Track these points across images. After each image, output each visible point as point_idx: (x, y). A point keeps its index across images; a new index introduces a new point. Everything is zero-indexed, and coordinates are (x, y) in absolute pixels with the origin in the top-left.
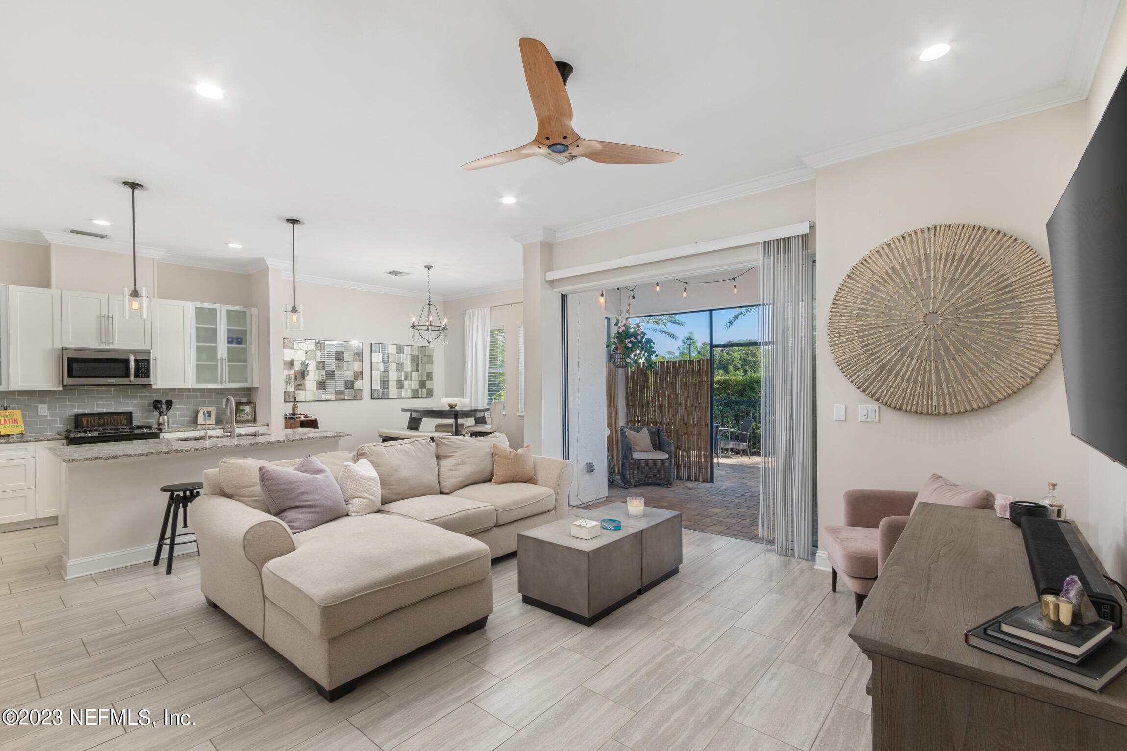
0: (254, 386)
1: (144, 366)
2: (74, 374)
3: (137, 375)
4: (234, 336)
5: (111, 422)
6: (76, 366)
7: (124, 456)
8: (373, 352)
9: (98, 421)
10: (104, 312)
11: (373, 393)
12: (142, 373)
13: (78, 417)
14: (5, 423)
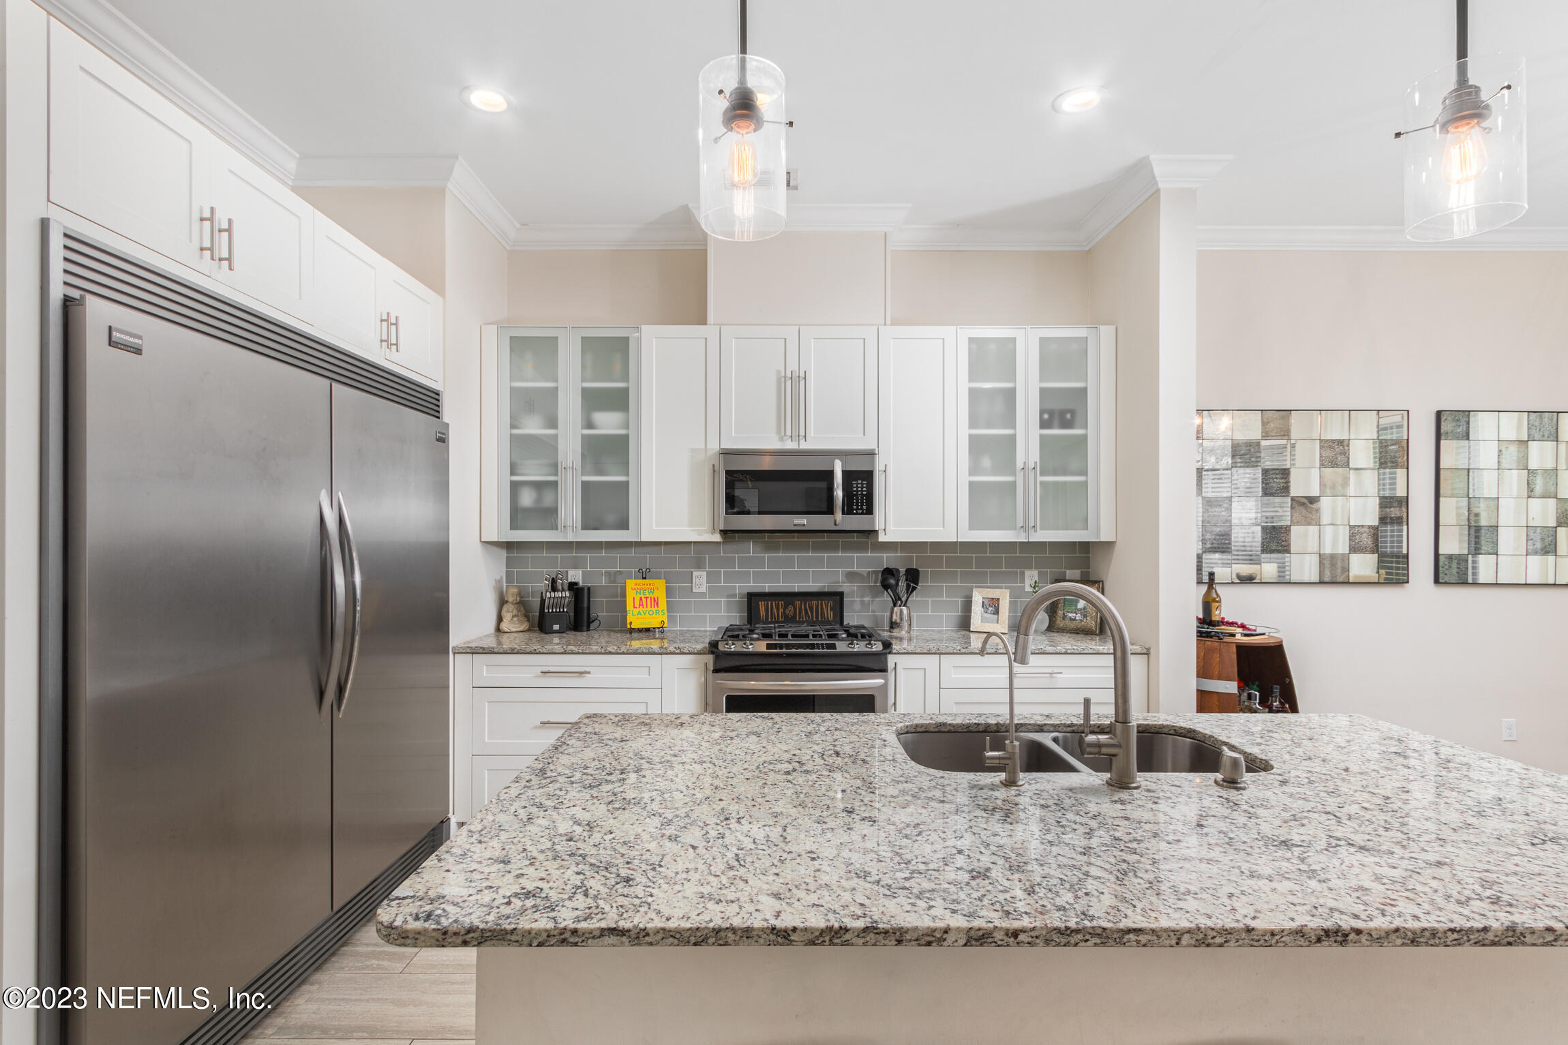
0: (1103, 539)
1: (862, 487)
2: (738, 506)
3: (848, 510)
4: (1057, 405)
5: (806, 613)
6: (740, 488)
7: (613, 939)
8: (1443, 437)
9: (784, 610)
10: (792, 366)
11: (1441, 564)
12: (857, 502)
13: (753, 598)
14: (640, 605)
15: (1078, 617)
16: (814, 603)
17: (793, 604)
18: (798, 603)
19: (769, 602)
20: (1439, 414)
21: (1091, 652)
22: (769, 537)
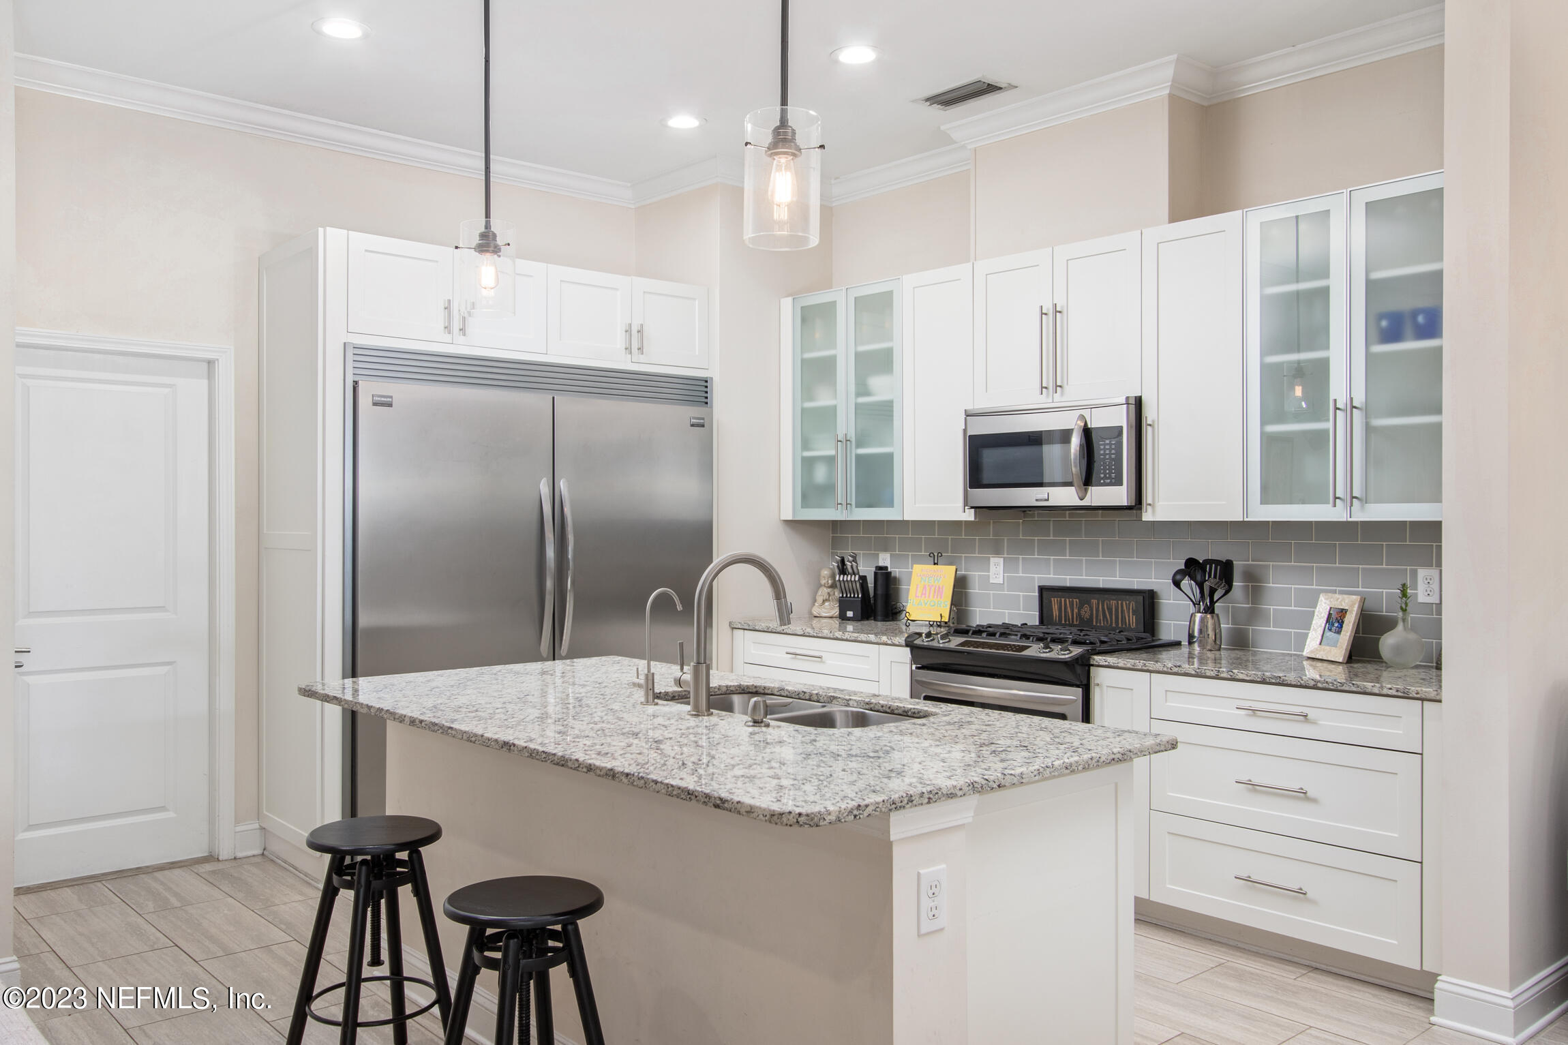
1: (1111, 449)
3: (1096, 479)
5: (1104, 616)
6: (990, 456)
9: (1079, 610)
12: (1105, 469)
13: (1045, 592)
14: (922, 594)
17: (1089, 603)
18: (1094, 602)
19: (1063, 600)
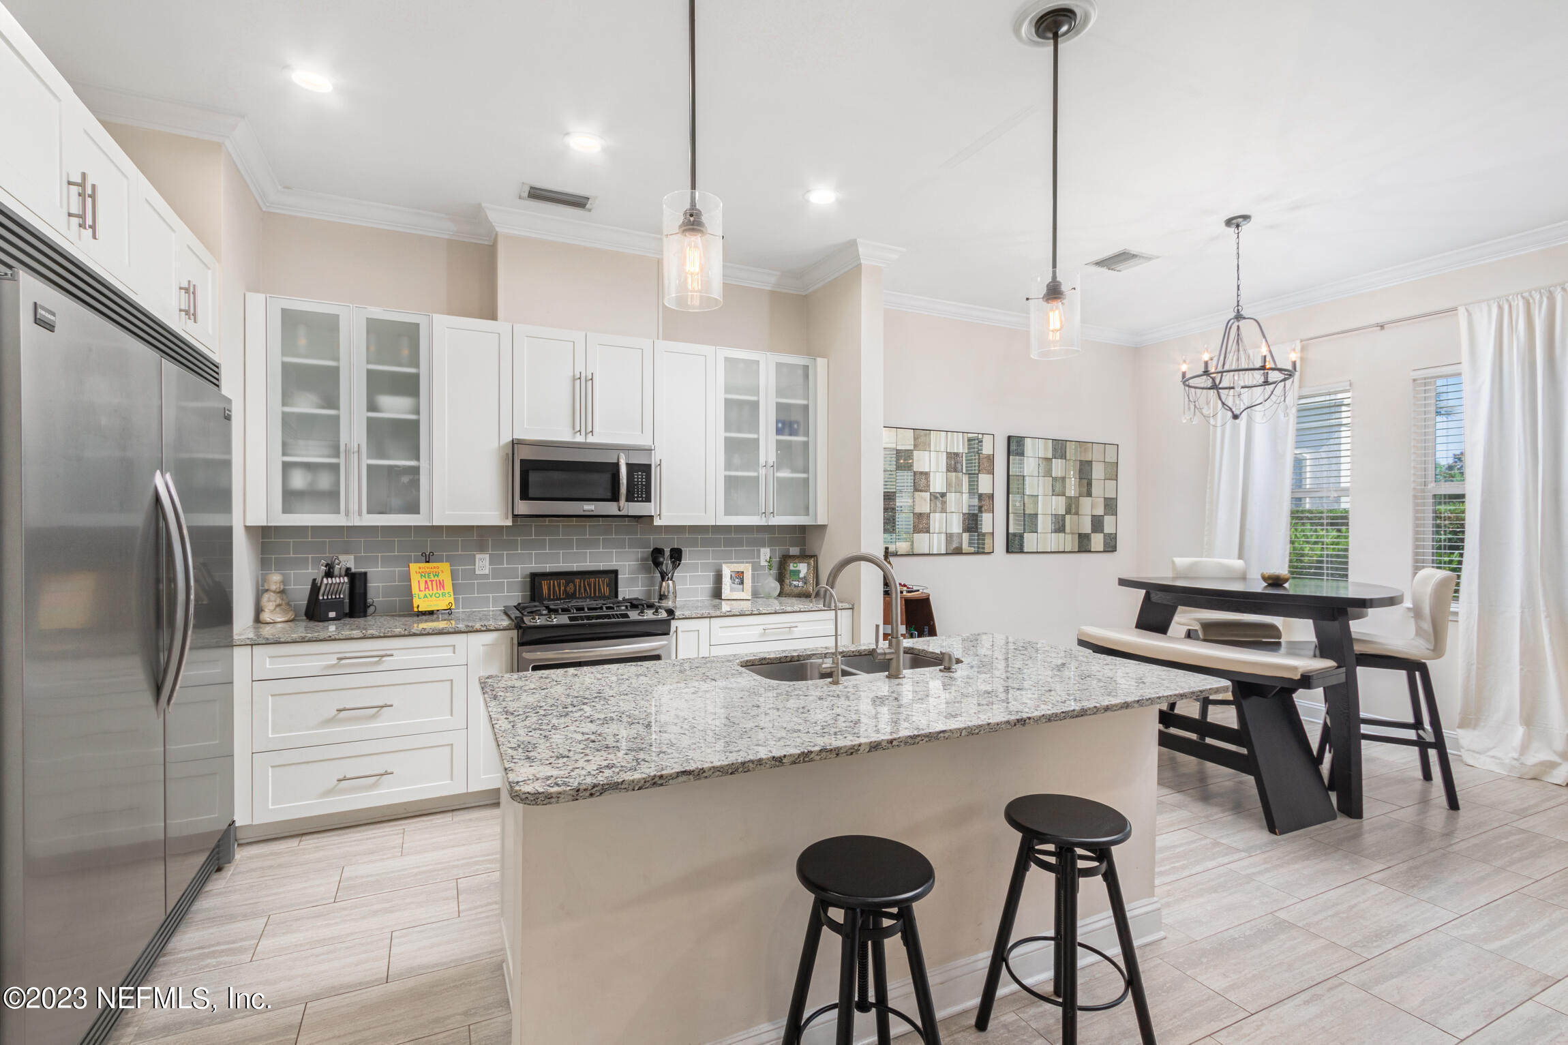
0: (819, 524)
1: (642, 478)
2: (531, 494)
3: (630, 498)
4: (788, 417)
5: (585, 590)
6: (534, 477)
8: (1011, 454)
9: (565, 588)
10: (580, 368)
11: (1010, 539)
12: (638, 491)
13: (535, 579)
14: (425, 588)
15: (801, 584)
16: (592, 580)
17: (573, 582)
18: (577, 581)
19: (552, 582)
20: (1009, 438)
21: (817, 609)
22: (549, 521)
